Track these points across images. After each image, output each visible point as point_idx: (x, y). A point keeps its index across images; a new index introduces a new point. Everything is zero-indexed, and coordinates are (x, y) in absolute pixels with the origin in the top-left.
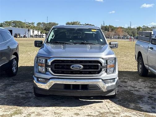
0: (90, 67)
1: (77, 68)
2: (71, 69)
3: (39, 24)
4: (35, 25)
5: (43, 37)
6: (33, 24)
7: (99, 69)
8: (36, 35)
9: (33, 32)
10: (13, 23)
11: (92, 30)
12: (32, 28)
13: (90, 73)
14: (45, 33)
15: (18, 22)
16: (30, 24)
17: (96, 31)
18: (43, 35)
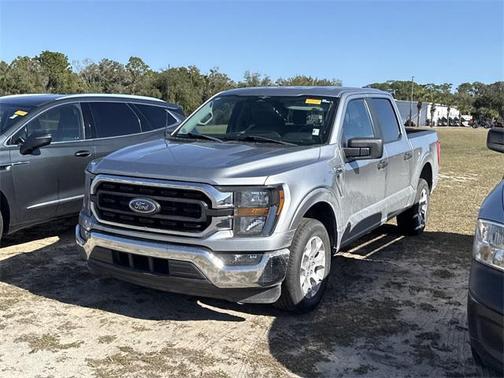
0: (180, 209)
1: (143, 210)
2: (130, 210)
3: (464, 87)
4: (453, 91)
5: (462, 125)
6: (446, 87)
7: (203, 218)
8: (443, 118)
9: (433, 110)
10: (391, 86)
11: (308, 101)
12: (429, 99)
13: (180, 226)
14: (472, 114)
15: (405, 84)
16: (438, 87)
17: (319, 102)
18: (463, 120)
